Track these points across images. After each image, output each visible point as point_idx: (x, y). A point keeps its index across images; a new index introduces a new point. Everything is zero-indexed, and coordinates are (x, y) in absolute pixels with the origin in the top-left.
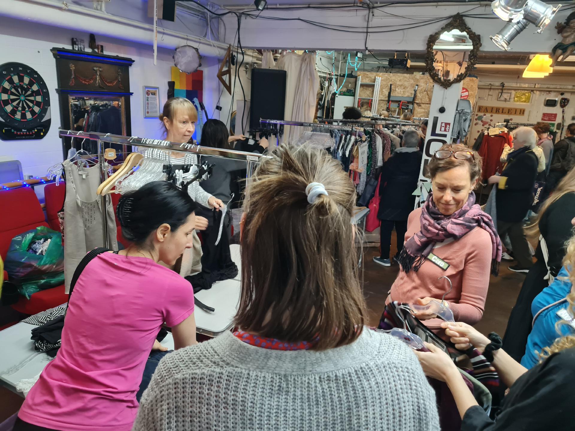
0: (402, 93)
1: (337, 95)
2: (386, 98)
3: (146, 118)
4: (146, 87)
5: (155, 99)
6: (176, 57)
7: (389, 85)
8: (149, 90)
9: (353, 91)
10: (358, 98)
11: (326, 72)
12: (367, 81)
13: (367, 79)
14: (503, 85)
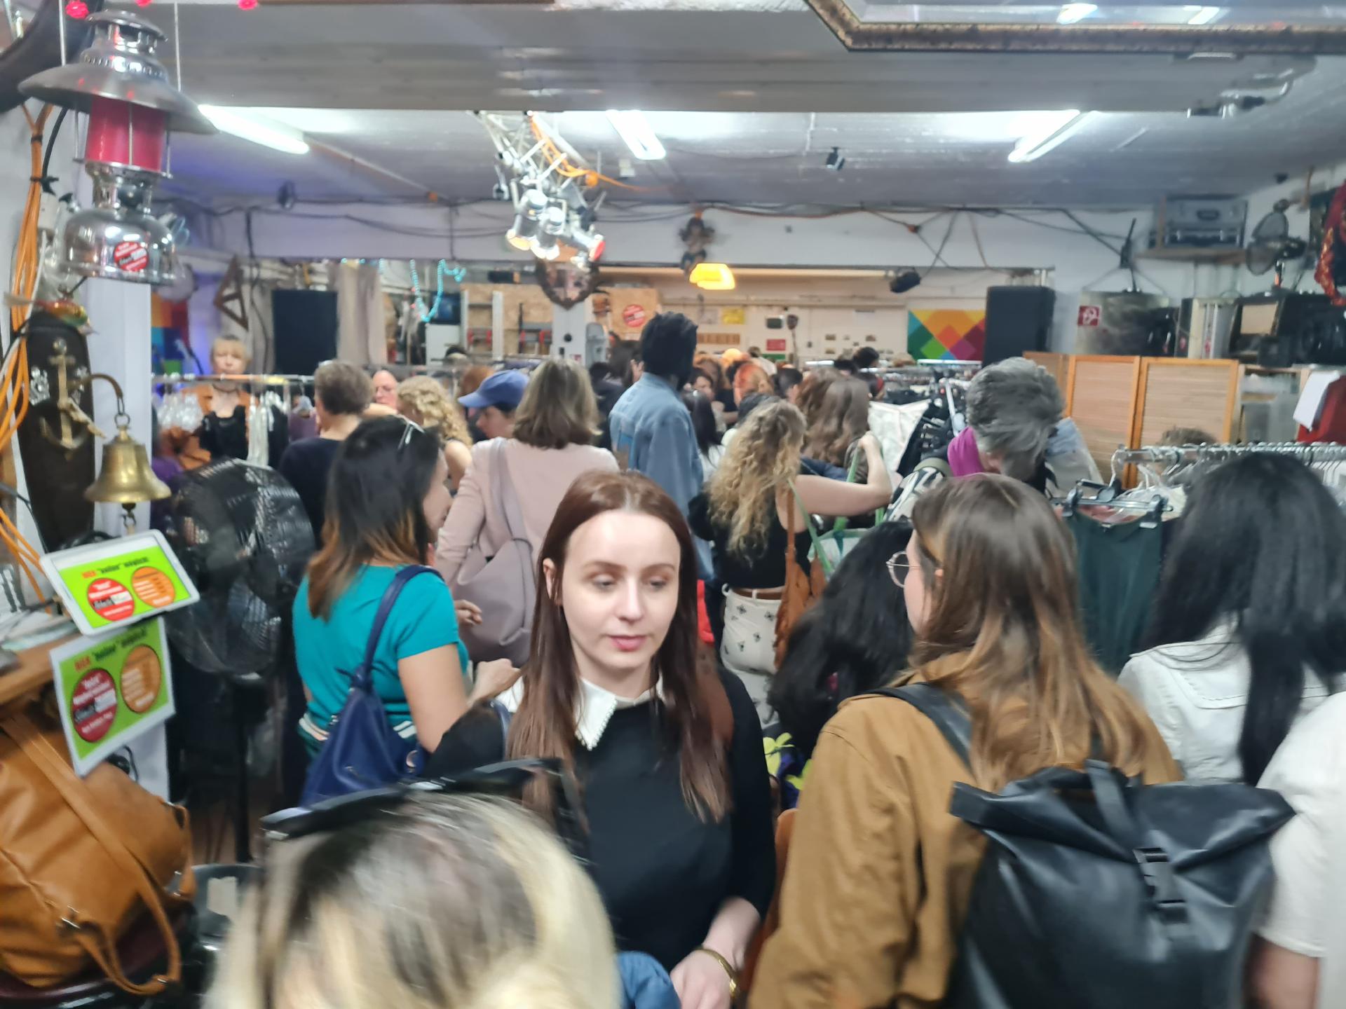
0: (541, 316)
1: (428, 325)
2: (515, 325)
7: (518, 305)
9: (457, 317)
10: (467, 327)
11: (402, 286)
12: (479, 300)
13: (479, 296)
14: (701, 298)
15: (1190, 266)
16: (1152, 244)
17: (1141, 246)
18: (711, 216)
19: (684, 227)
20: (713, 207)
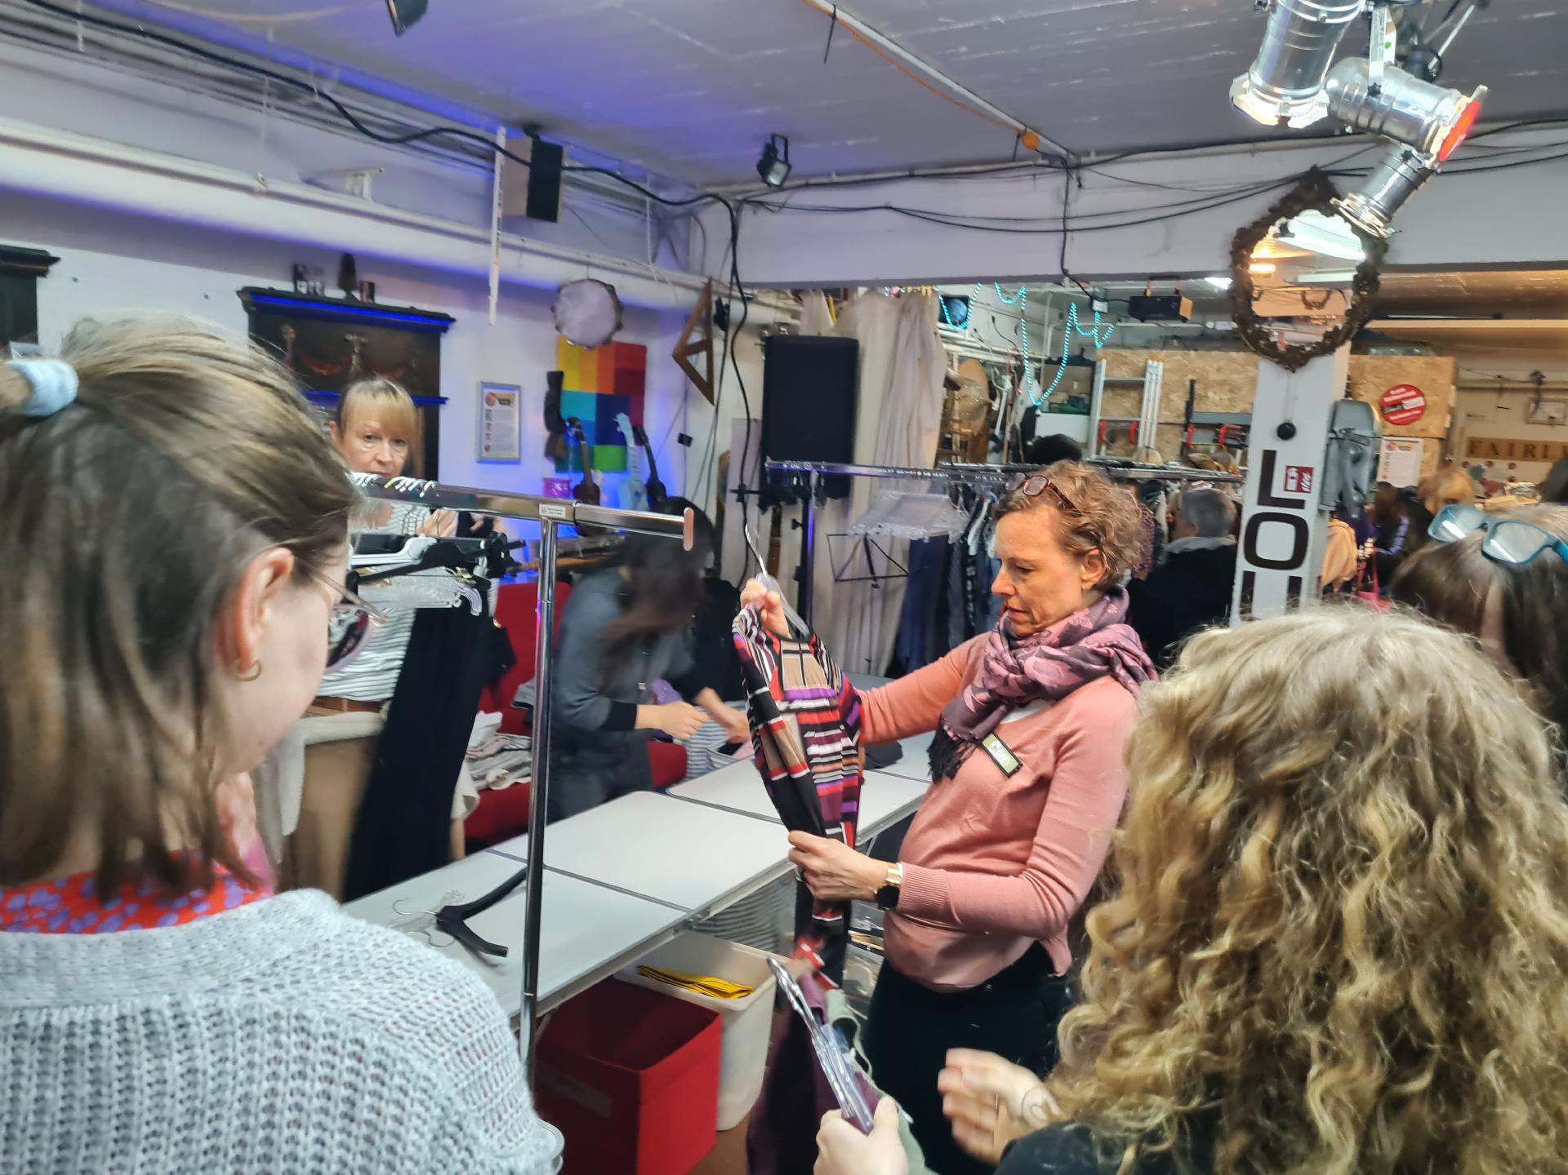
0: (1227, 403)
1: (1038, 412)
2: (1179, 417)
3: (481, 461)
4: (485, 385)
5: (510, 415)
6: (559, 308)
7: (1188, 383)
8: (494, 391)
9: (1087, 402)
10: (1098, 417)
11: (1005, 351)
12: (1123, 374)
13: (1124, 369)
14: (1538, 379)
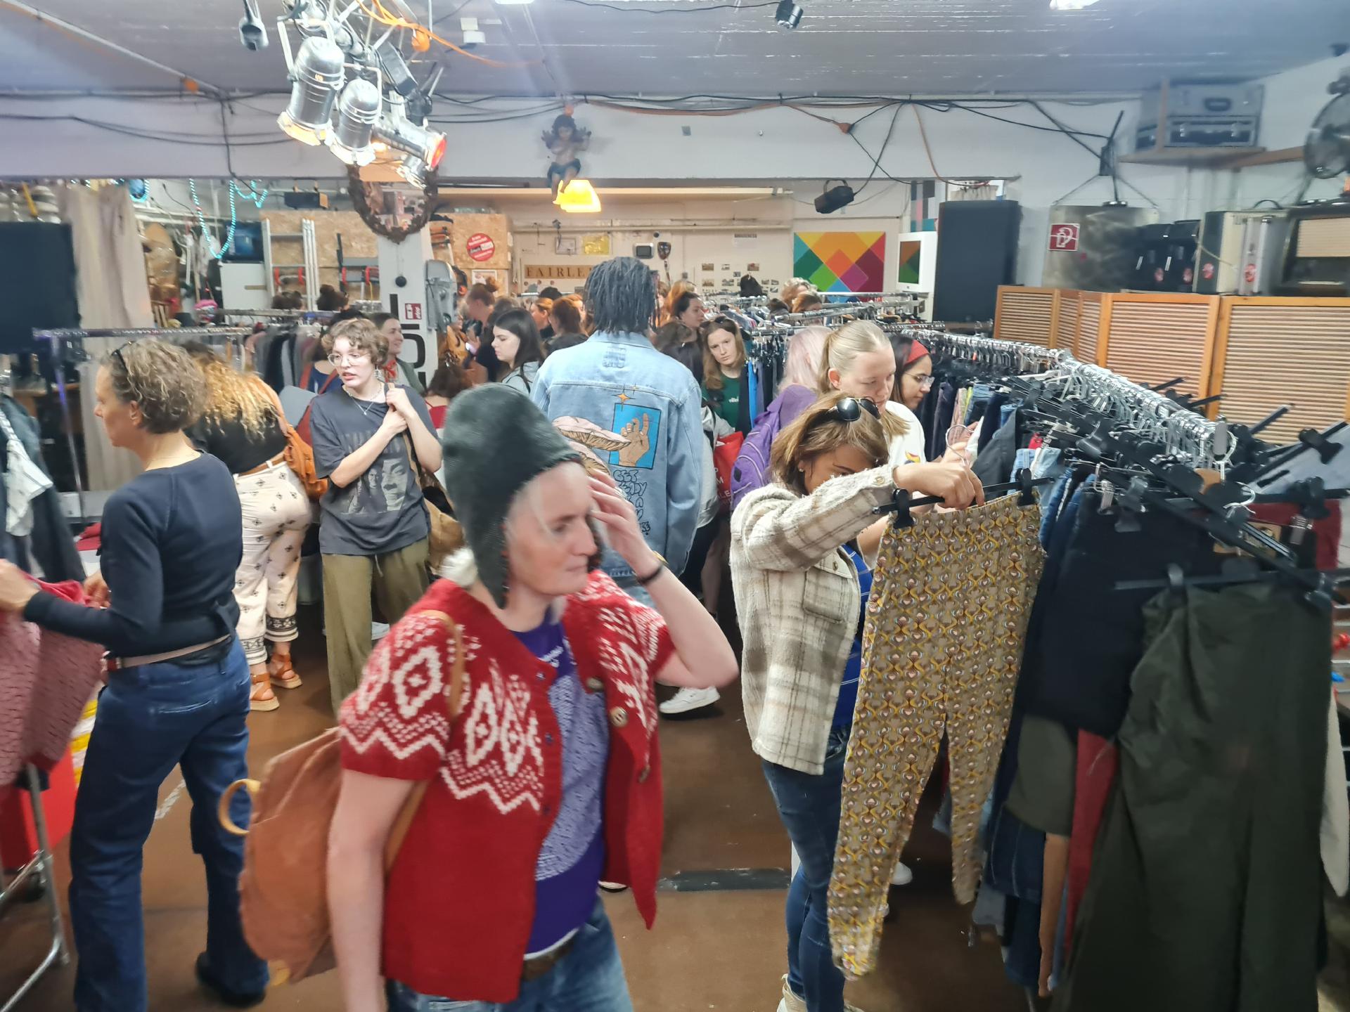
0: (366, 250)
1: (221, 263)
2: (333, 262)
7: (336, 237)
9: (259, 253)
10: (271, 265)
11: (181, 214)
12: (285, 231)
13: (285, 226)
14: (557, 224)
15: (1183, 171)
16: (1143, 143)
17: (1125, 146)
18: (583, 114)
19: (550, 130)
20: (586, 101)
